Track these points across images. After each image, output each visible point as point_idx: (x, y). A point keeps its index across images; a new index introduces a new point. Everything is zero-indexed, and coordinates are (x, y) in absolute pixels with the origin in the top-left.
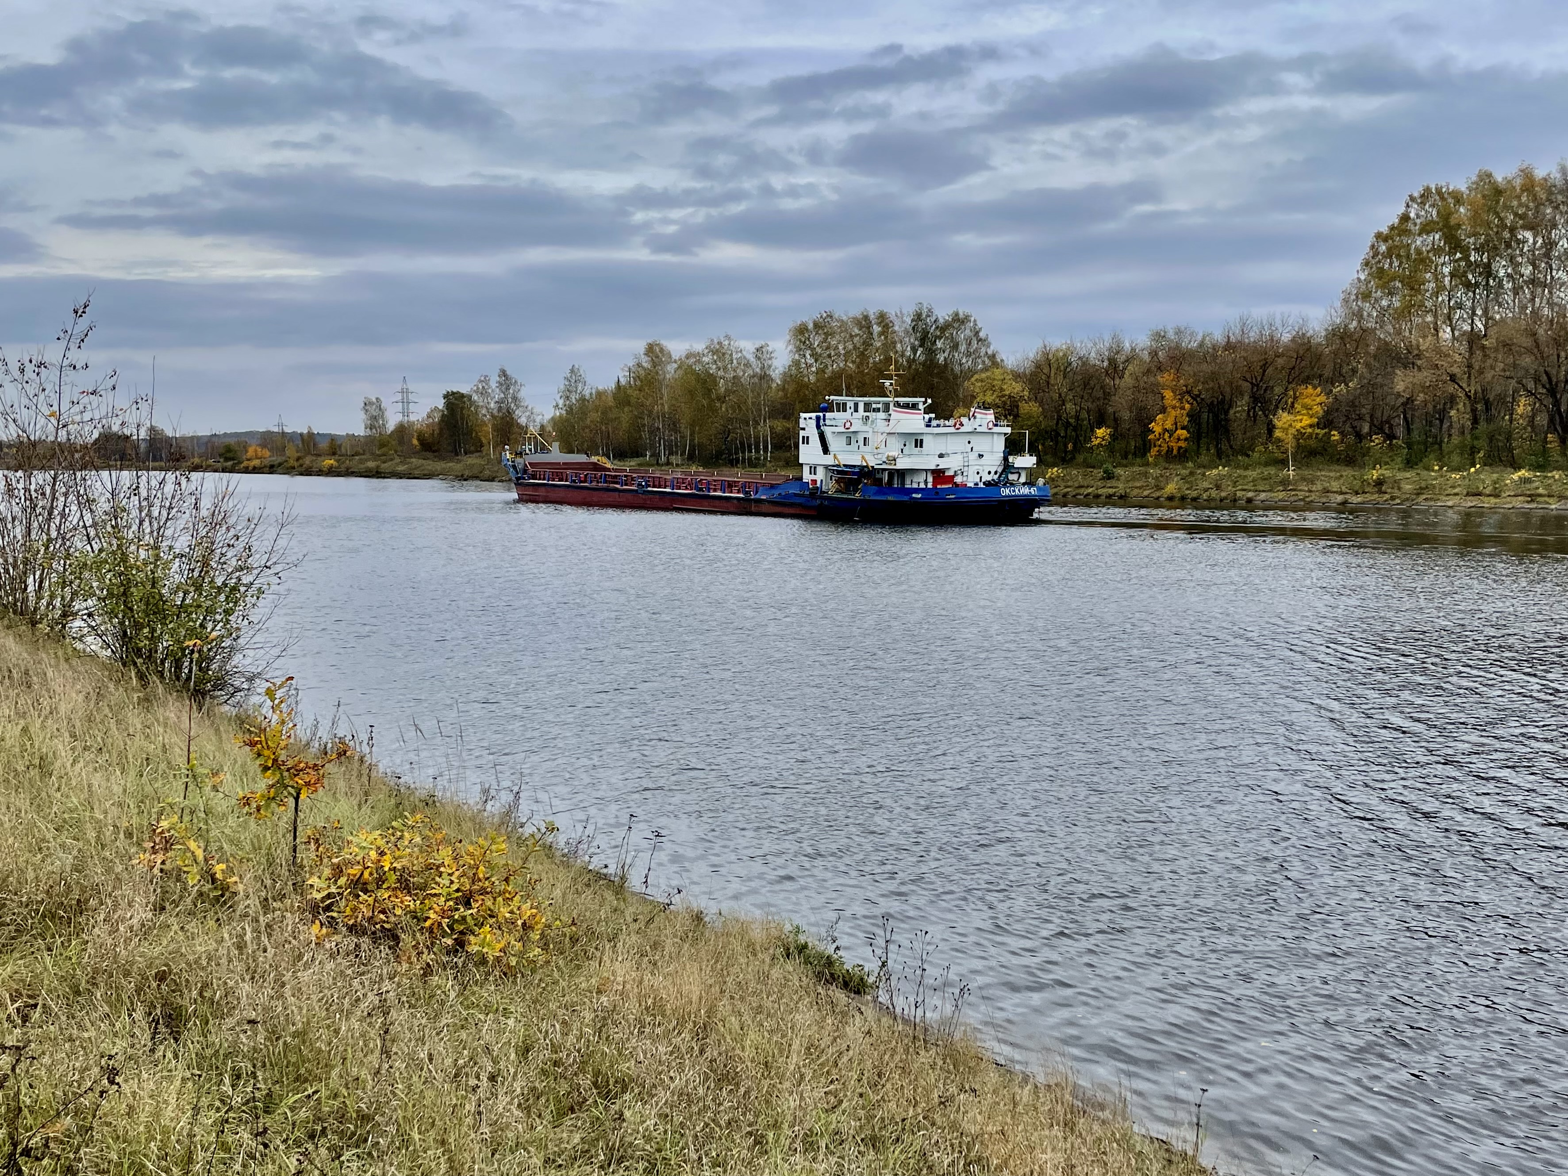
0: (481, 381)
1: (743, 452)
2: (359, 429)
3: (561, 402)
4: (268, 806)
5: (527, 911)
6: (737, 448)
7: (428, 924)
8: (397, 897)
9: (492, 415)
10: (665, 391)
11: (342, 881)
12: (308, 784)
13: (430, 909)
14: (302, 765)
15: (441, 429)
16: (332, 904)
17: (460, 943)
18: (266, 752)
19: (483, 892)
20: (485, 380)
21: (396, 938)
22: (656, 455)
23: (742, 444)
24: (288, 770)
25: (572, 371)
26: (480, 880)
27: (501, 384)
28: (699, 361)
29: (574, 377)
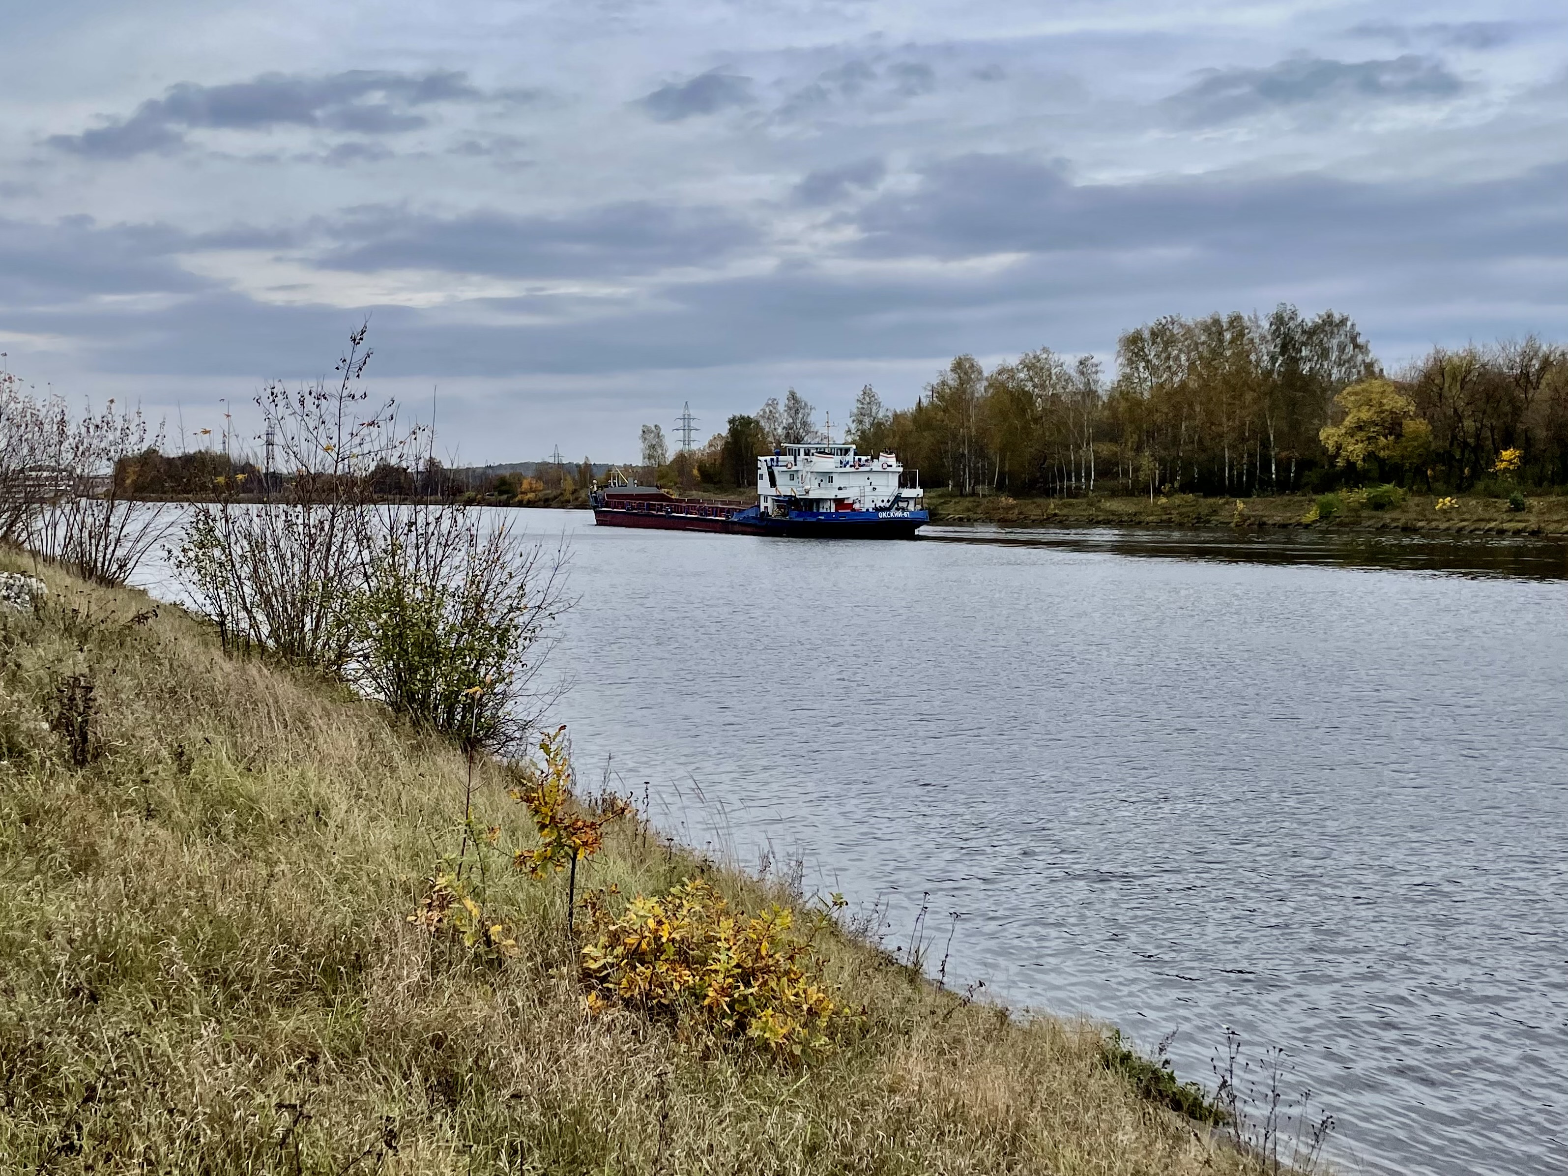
0: (768, 405)
2: (638, 461)
4: (544, 866)
5: (813, 993)
6: (1054, 476)
7: (706, 1002)
8: (674, 971)
10: (972, 412)
11: (619, 950)
12: (585, 844)
13: (710, 985)
14: (580, 823)
15: (723, 459)
16: (609, 974)
17: (742, 1026)
18: (544, 809)
19: (766, 970)
20: (773, 403)
21: (674, 1015)
22: (960, 486)
23: (1060, 470)
24: (566, 828)
25: (865, 392)
26: (763, 958)
27: (790, 409)
28: (1012, 377)
29: (868, 397)
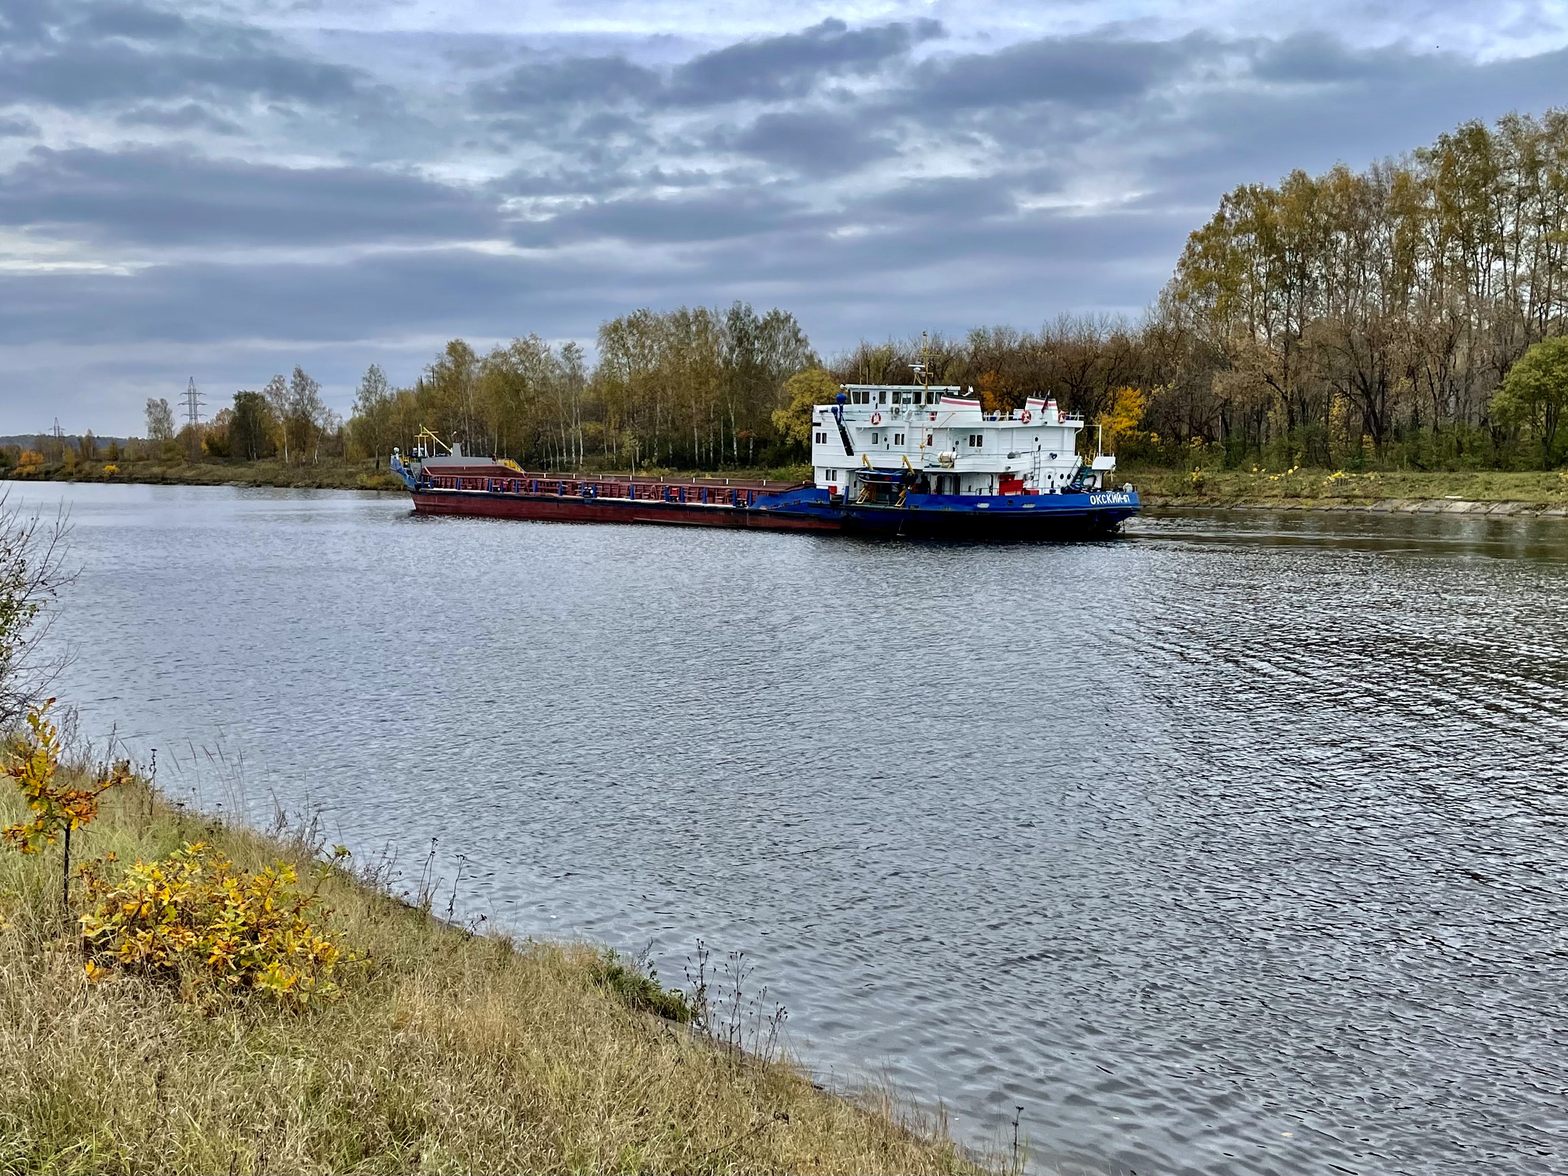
0: (275, 382)
1: (554, 456)
2: (143, 433)
3: (360, 404)
4: (35, 839)
5: (319, 942)
6: (547, 451)
7: (211, 961)
8: (177, 933)
9: (286, 418)
10: (470, 392)
11: (117, 918)
12: (78, 814)
13: (214, 944)
14: (73, 795)
15: (231, 433)
16: (108, 942)
17: (247, 981)
18: (32, 782)
19: (272, 925)
20: (280, 381)
21: (176, 976)
23: (553, 447)
24: (57, 800)
25: (371, 371)
26: (268, 913)
27: (297, 385)
28: (506, 362)
29: (374, 377)
